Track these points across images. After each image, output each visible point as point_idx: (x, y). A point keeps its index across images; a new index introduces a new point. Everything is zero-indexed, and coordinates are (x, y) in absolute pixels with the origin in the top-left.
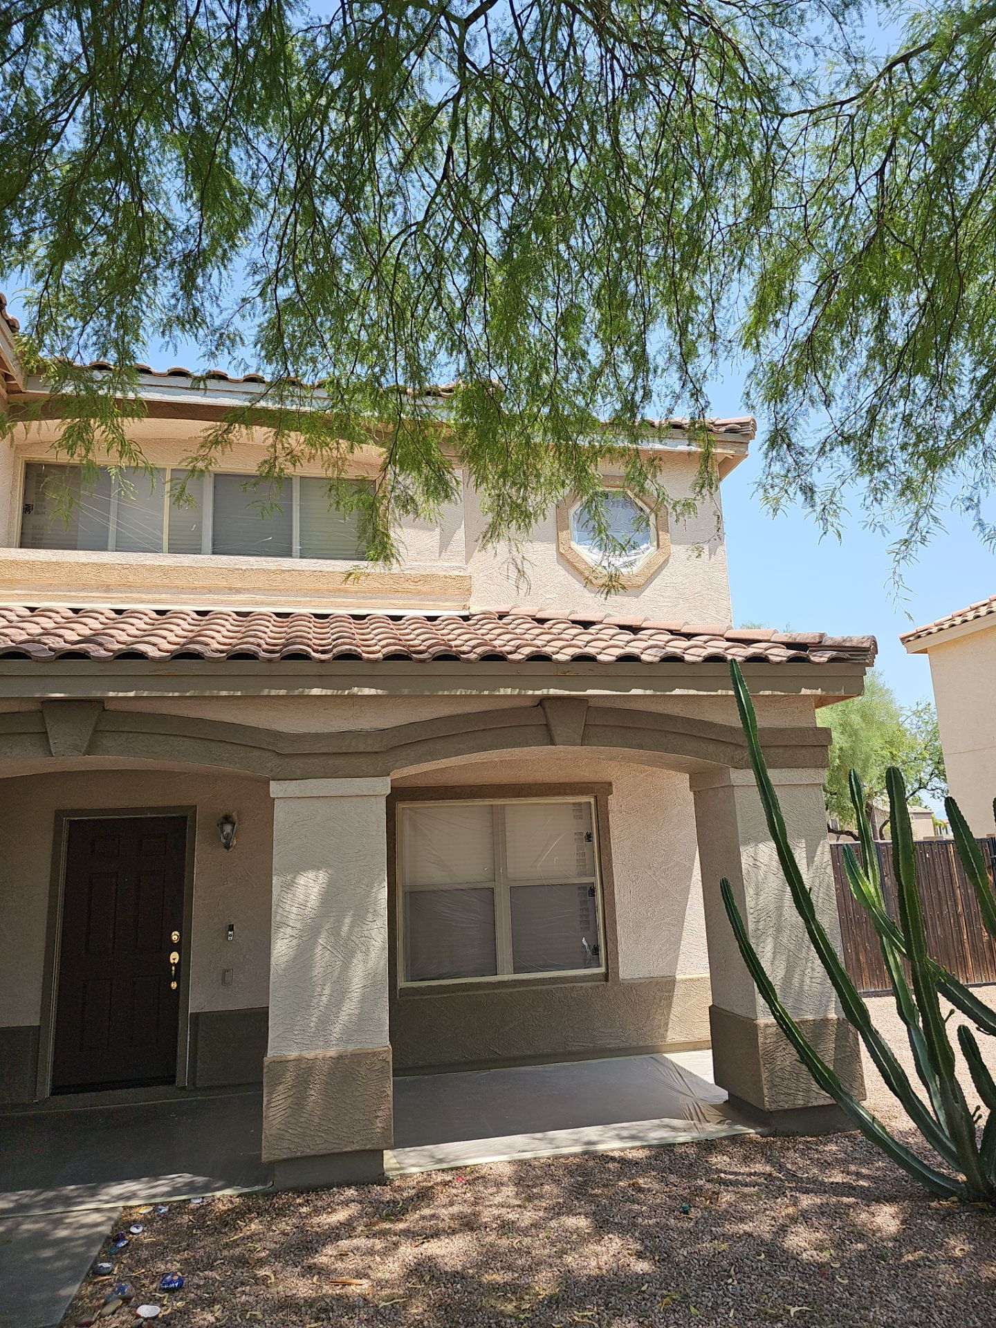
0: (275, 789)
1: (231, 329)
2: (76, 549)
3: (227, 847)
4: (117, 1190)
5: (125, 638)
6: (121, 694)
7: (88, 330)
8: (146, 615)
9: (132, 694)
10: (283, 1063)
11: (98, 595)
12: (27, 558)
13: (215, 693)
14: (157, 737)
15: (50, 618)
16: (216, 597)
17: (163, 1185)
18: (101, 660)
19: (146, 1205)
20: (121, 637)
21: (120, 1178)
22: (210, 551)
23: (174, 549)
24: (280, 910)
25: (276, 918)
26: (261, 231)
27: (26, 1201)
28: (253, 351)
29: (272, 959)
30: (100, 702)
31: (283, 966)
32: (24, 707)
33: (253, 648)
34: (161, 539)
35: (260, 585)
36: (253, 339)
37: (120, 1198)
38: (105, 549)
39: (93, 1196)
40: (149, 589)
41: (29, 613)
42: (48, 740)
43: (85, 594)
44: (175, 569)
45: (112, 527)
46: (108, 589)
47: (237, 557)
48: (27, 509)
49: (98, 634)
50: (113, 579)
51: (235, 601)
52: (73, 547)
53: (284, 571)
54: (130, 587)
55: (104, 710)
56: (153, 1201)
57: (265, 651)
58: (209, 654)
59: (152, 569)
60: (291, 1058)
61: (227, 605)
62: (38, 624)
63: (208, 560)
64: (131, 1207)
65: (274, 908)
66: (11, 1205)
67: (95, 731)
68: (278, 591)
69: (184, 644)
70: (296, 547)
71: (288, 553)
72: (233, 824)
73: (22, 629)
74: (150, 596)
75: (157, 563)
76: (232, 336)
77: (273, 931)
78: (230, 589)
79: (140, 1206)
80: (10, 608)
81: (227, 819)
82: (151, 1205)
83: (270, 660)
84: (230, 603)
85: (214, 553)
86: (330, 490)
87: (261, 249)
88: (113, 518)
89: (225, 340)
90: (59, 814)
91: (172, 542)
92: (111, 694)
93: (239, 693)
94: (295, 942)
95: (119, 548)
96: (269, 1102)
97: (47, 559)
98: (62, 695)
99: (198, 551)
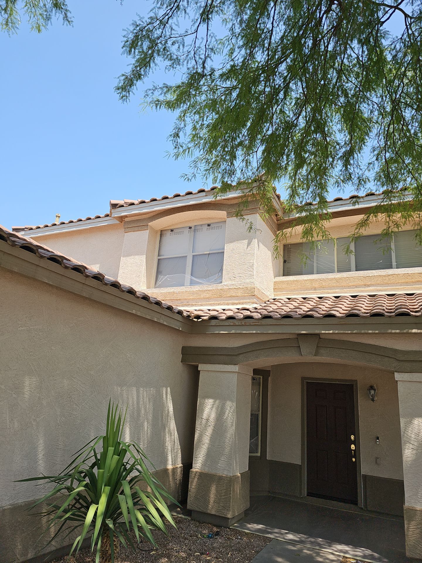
0: (398, 376)
1: (364, 177)
2: (302, 275)
3: (373, 400)
4: (340, 547)
5: (325, 309)
6: (327, 332)
7: (309, 192)
8: (331, 298)
9: (331, 332)
10: (414, 511)
11: (312, 292)
12: (286, 280)
13: (366, 331)
14: (342, 350)
15: (296, 302)
16: (359, 289)
17: (359, 552)
18: (318, 318)
19: (353, 558)
20: (324, 308)
21: (341, 542)
22: (355, 270)
23: (339, 271)
24: (406, 435)
25: (403, 439)
26: (376, 133)
27: (303, 539)
28: (374, 184)
29: (403, 458)
30: (318, 335)
31: (410, 463)
32: (291, 337)
33: (382, 311)
34: (334, 267)
35: (379, 282)
36: (373, 178)
37: (341, 551)
38: (313, 274)
39: (330, 546)
40: (331, 288)
41: (288, 300)
42: (300, 350)
43: (307, 292)
44: (341, 279)
45: (315, 264)
46: (315, 289)
47: (367, 271)
48: (285, 262)
49: (315, 308)
50: (316, 285)
51: (368, 290)
52: (301, 274)
53: (389, 275)
54: (323, 288)
55: (320, 338)
56: (356, 558)
57: (386, 312)
58: (361, 314)
59: (331, 279)
60: (418, 509)
61: (364, 292)
62: (292, 304)
63: (354, 274)
64: (347, 558)
65: (402, 433)
66: (298, 539)
67: (317, 347)
68: (387, 284)
69: (350, 311)
70: (394, 264)
71: (390, 267)
72: (375, 390)
73: (287, 307)
74: (332, 291)
75: (333, 277)
76: (364, 180)
77: (403, 445)
78: (365, 285)
79: (350, 558)
80: (282, 299)
81: (372, 388)
82: (355, 559)
83: (390, 317)
84: (366, 291)
85: (356, 270)
86: (416, 236)
87: (377, 141)
88: (315, 261)
89: (362, 181)
90: (303, 379)
91: (338, 268)
92: (323, 332)
93: (377, 332)
94: (415, 452)
95: (318, 273)
96: (408, 528)
97: (292, 280)
98: (304, 332)
99: (349, 270)
